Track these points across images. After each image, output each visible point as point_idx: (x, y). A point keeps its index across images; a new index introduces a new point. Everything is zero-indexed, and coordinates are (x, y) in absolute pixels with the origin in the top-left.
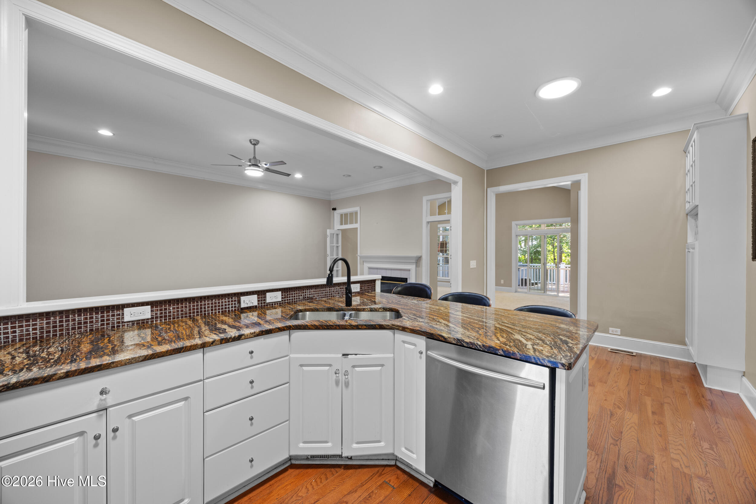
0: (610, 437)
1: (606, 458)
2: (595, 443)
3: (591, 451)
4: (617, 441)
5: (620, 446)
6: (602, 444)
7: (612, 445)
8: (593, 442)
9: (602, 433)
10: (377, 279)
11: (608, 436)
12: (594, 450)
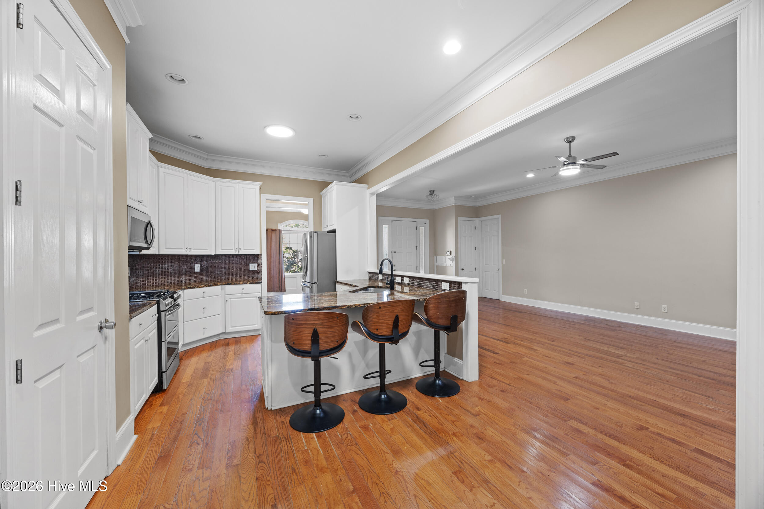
0: (266, 461)
1: (263, 437)
2: (275, 445)
3: (275, 436)
4: (259, 462)
5: (255, 458)
6: (270, 448)
7: (262, 453)
8: (277, 446)
9: (274, 461)
10: (464, 282)
11: (269, 462)
12: (273, 438)
